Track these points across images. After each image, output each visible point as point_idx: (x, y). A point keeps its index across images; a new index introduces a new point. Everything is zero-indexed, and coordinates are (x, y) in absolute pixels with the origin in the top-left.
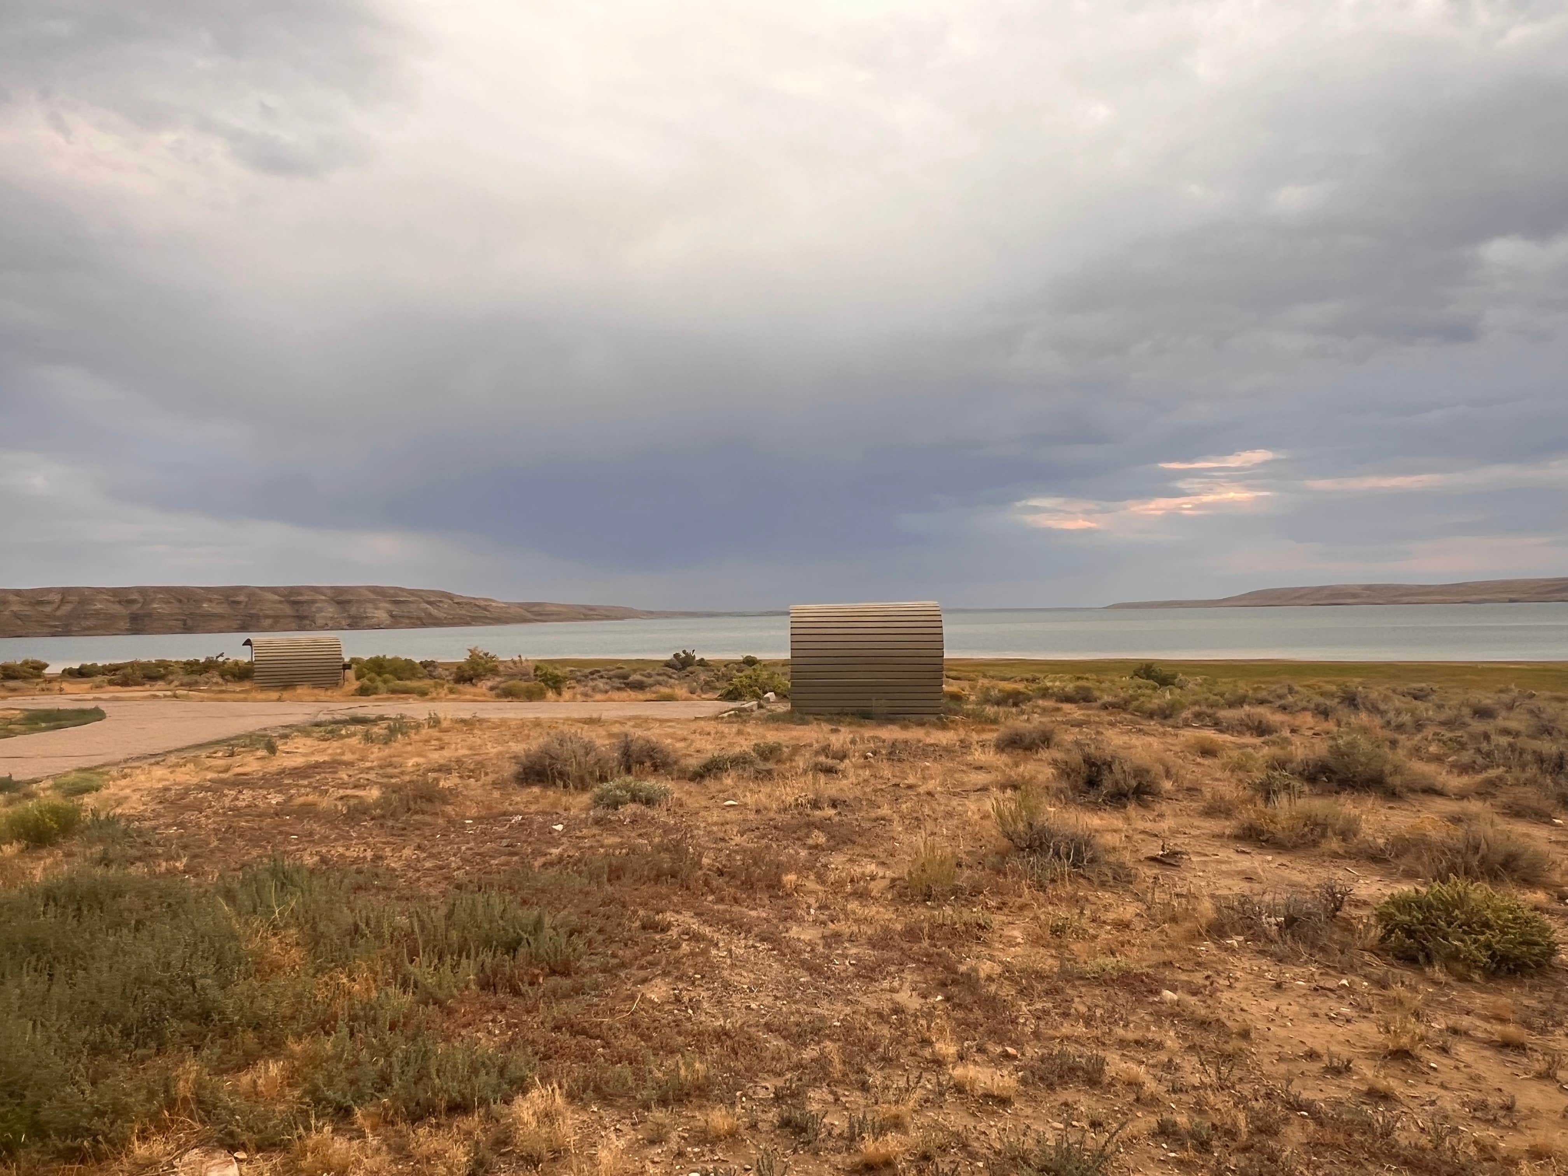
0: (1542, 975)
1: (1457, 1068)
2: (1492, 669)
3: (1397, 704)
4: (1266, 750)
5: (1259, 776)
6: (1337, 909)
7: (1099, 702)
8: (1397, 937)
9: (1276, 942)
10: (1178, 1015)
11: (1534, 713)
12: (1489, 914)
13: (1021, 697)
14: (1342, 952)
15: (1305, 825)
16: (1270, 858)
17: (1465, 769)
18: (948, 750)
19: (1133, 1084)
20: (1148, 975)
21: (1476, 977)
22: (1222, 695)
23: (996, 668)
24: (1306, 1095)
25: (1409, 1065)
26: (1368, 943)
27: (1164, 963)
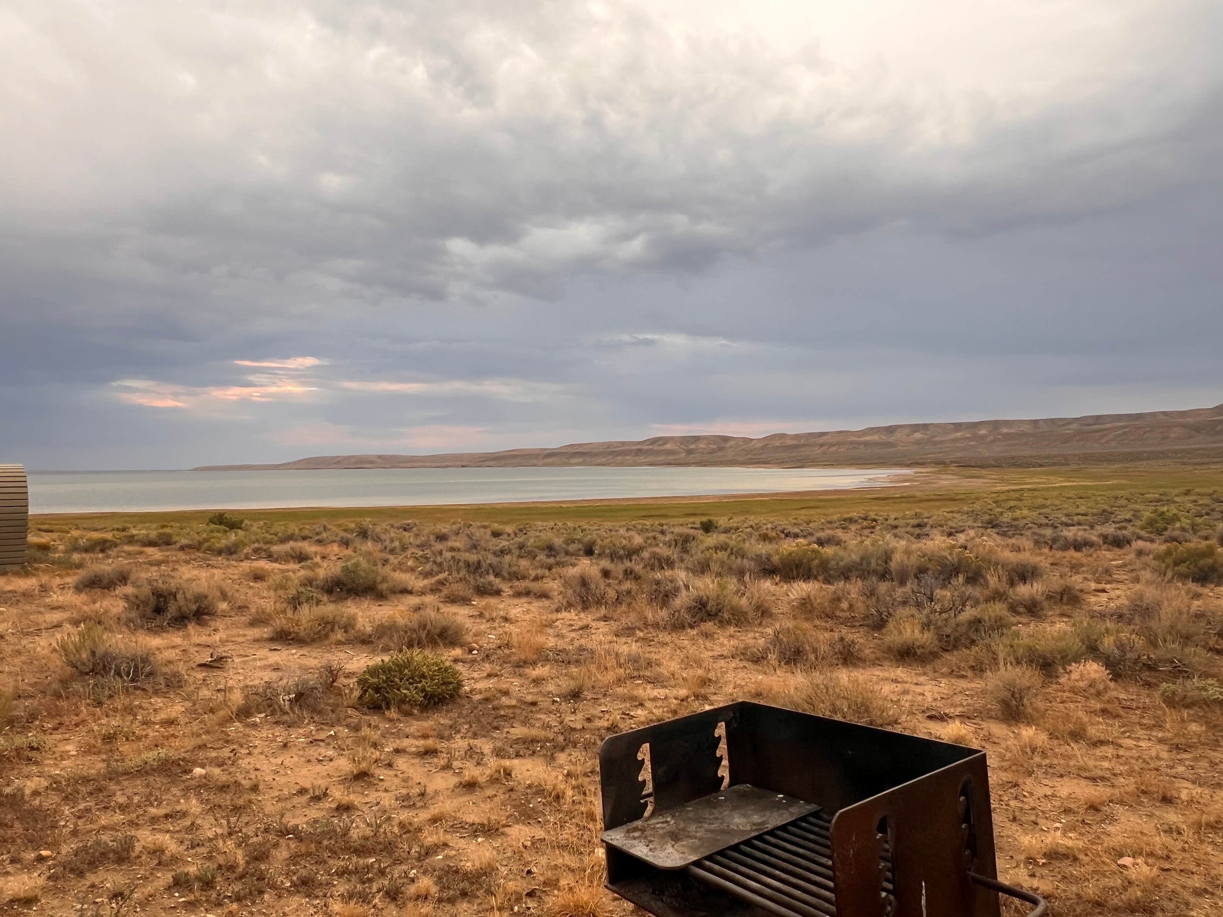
0: (454, 702)
1: (396, 775)
2: (450, 510)
3: (393, 535)
4: (302, 573)
5: (293, 592)
6: (334, 681)
7: (178, 545)
8: (370, 694)
9: (288, 713)
10: (205, 785)
11: (470, 537)
12: (424, 669)
13: (108, 544)
14: (333, 711)
15: (319, 625)
16: (294, 651)
17: (427, 575)
18: (27, 595)
19: (157, 851)
20: (184, 760)
21: (415, 712)
22: (276, 535)
23: (89, 521)
24: (292, 822)
25: (366, 781)
26: (351, 703)
27: (200, 747)
